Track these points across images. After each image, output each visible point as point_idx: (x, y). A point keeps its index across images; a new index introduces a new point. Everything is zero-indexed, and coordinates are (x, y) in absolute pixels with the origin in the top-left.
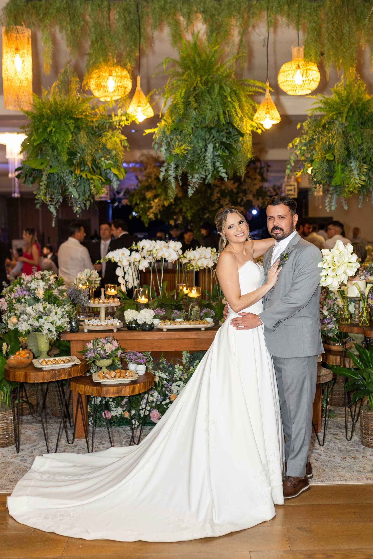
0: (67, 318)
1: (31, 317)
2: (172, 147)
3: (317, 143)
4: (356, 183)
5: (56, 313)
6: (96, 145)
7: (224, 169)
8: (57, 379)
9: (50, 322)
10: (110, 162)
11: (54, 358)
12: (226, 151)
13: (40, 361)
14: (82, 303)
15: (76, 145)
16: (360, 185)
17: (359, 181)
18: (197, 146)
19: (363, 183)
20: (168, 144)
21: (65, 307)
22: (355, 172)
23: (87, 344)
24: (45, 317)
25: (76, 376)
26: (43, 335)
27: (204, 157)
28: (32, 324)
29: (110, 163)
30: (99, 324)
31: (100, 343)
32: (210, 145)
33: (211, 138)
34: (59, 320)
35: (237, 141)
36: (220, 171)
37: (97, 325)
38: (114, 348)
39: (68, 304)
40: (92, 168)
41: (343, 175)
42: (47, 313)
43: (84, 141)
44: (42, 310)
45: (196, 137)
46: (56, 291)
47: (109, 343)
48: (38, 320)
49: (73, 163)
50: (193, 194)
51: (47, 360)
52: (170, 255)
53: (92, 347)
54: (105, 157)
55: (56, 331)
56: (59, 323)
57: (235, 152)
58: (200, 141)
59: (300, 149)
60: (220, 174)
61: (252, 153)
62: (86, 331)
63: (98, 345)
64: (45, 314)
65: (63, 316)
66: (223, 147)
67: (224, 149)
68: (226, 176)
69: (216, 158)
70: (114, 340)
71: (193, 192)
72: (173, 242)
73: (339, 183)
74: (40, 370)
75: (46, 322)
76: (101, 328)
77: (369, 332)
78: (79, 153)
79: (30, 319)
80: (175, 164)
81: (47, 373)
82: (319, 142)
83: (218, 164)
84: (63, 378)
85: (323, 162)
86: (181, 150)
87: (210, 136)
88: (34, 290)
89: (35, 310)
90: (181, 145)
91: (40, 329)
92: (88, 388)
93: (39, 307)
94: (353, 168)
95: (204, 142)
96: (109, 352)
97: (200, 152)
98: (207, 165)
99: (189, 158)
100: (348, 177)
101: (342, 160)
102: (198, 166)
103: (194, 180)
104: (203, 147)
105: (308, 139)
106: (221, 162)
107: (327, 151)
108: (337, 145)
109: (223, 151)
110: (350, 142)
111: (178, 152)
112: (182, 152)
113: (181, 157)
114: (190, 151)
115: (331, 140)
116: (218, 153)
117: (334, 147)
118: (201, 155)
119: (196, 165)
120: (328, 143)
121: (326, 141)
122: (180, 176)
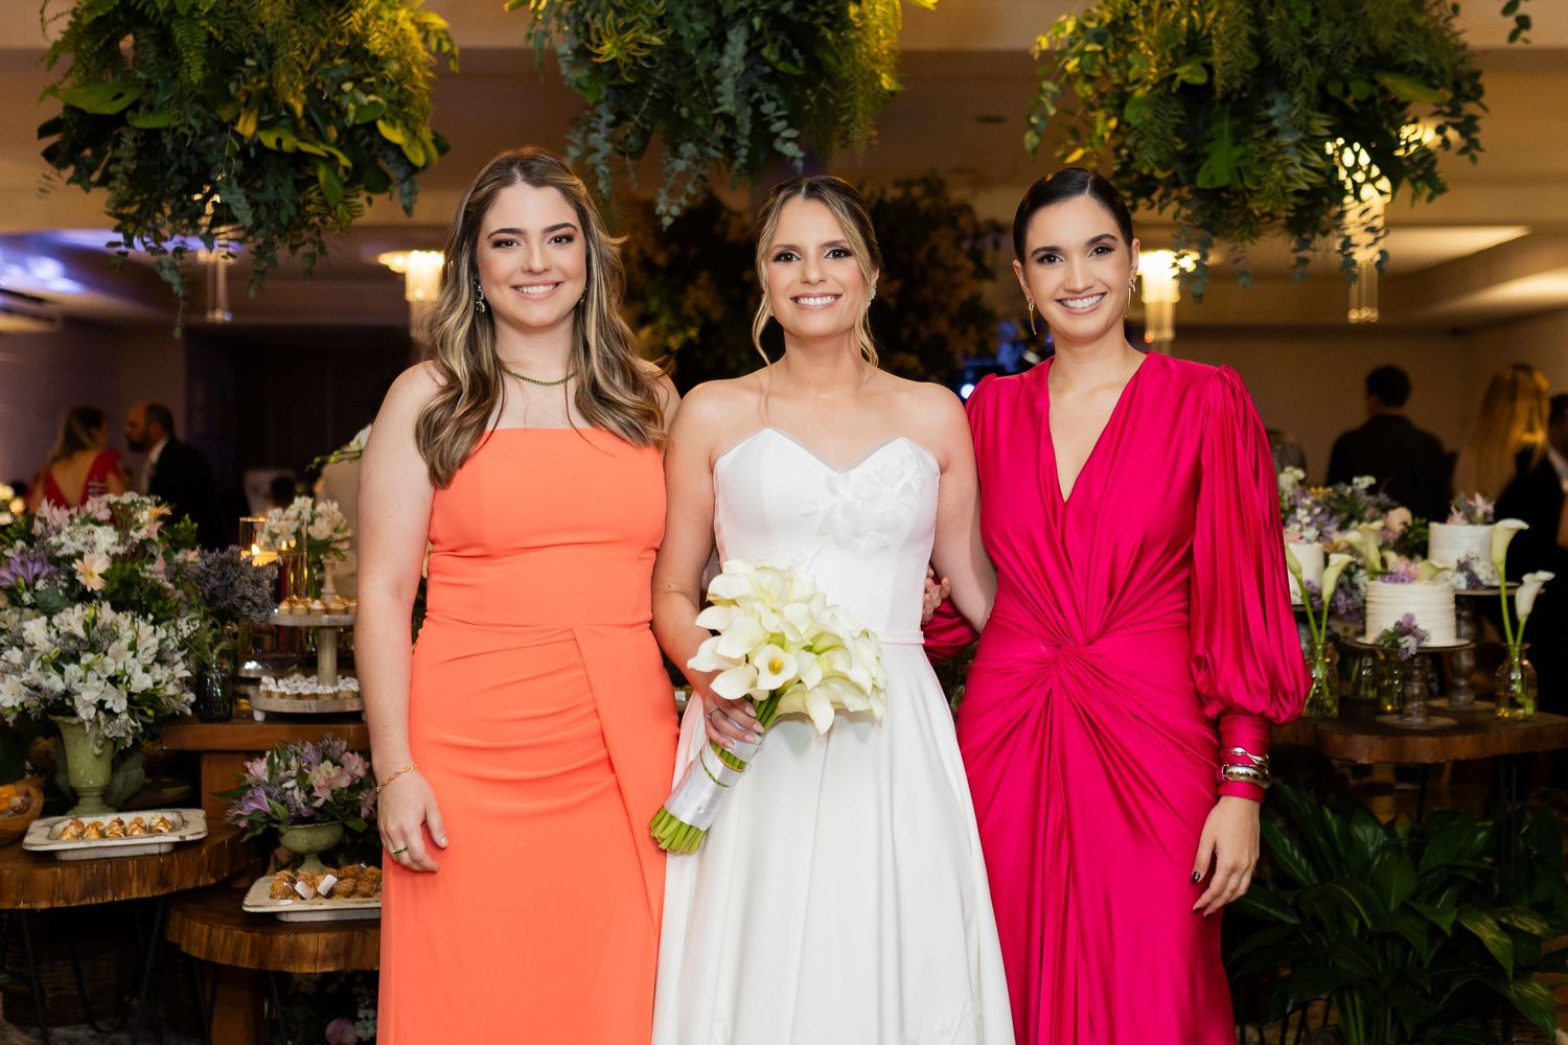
0: (181, 666)
1: (38, 656)
2: (594, 38)
3: (1141, 28)
4: (1289, 179)
5: (133, 647)
6: (324, 34)
7: (790, 126)
8: (109, 898)
9: (104, 676)
10: (372, 98)
11: (114, 816)
12: (796, 53)
13: (60, 827)
14: (245, 610)
15: (243, 29)
16: (1305, 187)
17: (1302, 170)
18: (684, 32)
19: (1316, 179)
20: (581, 29)
21: (182, 623)
22: (1286, 140)
23: (248, 764)
24: (87, 658)
25: (190, 884)
26: (82, 724)
27: (712, 67)
28: (35, 683)
29: (376, 102)
30: (306, 692)
31: (293, 763)
32: (735, 30)
34: (146, 670)
35: (839, 20)
36: (777, 135)
37: (299, 696)
38: (345, 782)
39: (193, 615)
40: (306, 116)
41: (1239, 151)
42: (95, 641)
43: (272, 14)
44: (81, 633)
46: (159, 565)
47: (328, 763)
48: (61, 671)
49: (228, 92)
50: (677, 219)
51: (87, 821)
53: (266, 778)
54: (357, 81)
55: (130, 711)
56: (141, 682)
57: (830, 59)
58: (694, 11)
59: (1081, 53)
60: (778, 145)
61: (897, 65)
62: (259, 717)
63: (288, 768)
64: (93, 647)
65: (161, 658)
66: (781, 38)
67: (789, 42)
68: (800, 154)
69: (761, 85)
70: (353, 752)
71: (675, 211)
73: (1223, 180)
74: (49, 858)
75: (92, 676)
76: (312, 707)
77: (1338, 738)
78: (251, 56)
79: (33, 664)
80: (612, 111)
81: (67, 872)
82: (1148, 23)
83: (768, 108)
84: (135, 895)
85: (1165, 98)
86: (620, 49)
88: (69, 559)
89: (53, 631)
90: (627, 27)
91: (68, 703)
92: (220, 934)
93: (73, 619)
94: (1276, 123)
95: (712, 18)
96: (323, 796)
97: (693, 52)
98: (720, 100)
99: (658, 81)
100: (1257, 156)
101: (1237, 84)
102: (690, 109)
103: (681, 165)
104: (708, 34)
105: (1108, 17)
106: (781, 103)
107: (1181, 53)
108: (1221, 27)
109: (785, 55)
110: (1270, 21)
111: (613, 56)
112: (629, 55)
113: (628, 74)
114: (660, 49)
115: (1195, 14)
116: (767, 70)
117: (1209, 36)
118: (697, 62)
119: (681, 106)
120: (1184, 22)
121: (1177, 19)
122: (632, 155)
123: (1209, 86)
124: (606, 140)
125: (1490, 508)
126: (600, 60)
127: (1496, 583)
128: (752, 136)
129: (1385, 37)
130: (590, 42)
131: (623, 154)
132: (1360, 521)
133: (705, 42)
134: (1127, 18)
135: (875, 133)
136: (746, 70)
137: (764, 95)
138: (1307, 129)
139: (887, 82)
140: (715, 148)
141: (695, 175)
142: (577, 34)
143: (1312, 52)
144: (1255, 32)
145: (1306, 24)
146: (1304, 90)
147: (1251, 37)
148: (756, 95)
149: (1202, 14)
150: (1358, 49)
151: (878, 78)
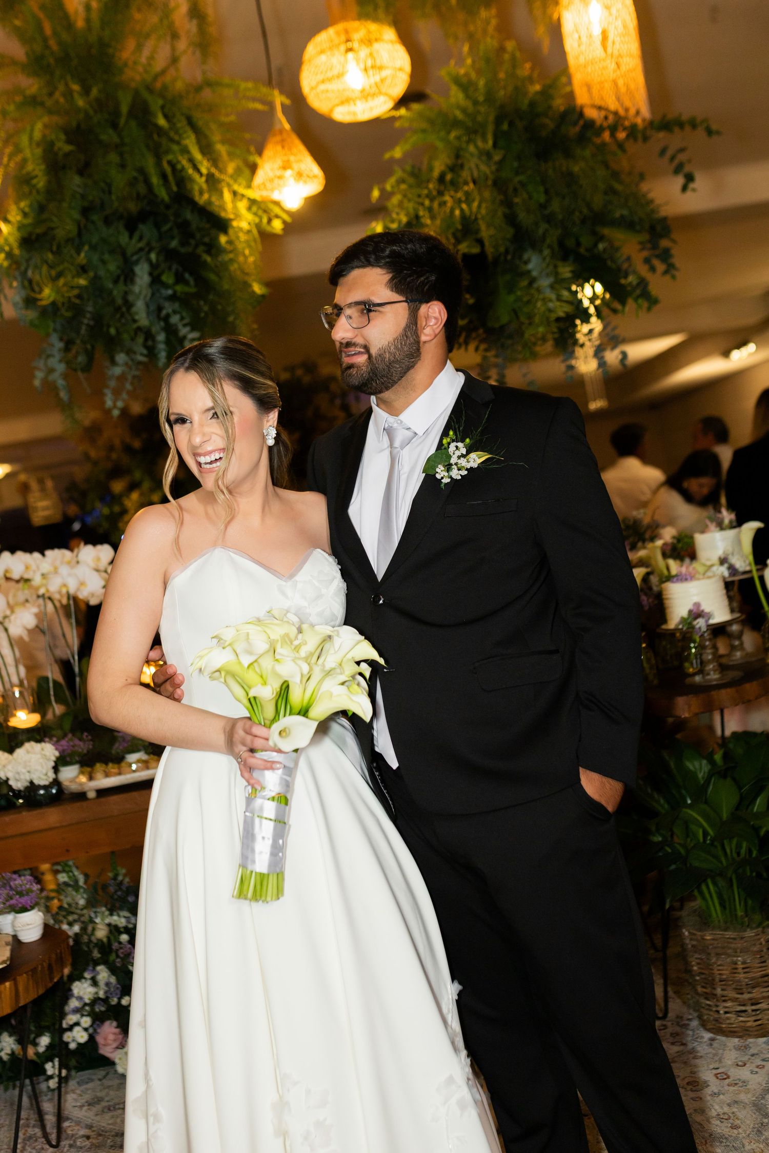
2: (36, 288)
4: (550, 311)
7: (193, 329)
12: (187, 276)
16: (561, 315)
17: (558, 303)
18: (102, 273)
20: (26, 283)
22: (543, 284)
27: (126, 293)
32: (139, 266)
33: (134, 241)
35: (213, 248)
36: (184, 337)
41: (512, 298)
45: (93, 248)
52: (82, 584)
57: (212, 277)
58: (106, 257)
66: (175, 267)
67: (180, 269)
69: (166, 304)
71: (120, 405)
72: (89, 548)
73: (505, 320)
80: (61, 339)
82: (433, 218)
83: (175, 319)
86: (58, 291)
87: (131, 237)
90: (60, 275)
94: (535, 274)
95: (120, 259)
97: (110, 285)
98: (137, 317)
99: (90, 312)
100: (525, 299)
101: (502, 249)
102: (117, 330)
103: (117, 371)
104: (119, 272)
105: (404, 219)
106: (184, 314)
107: (459, 235)
108: (483, 211)
109: (179, 279)
110: (517, 203)
111: (52, 299)
112: (63, 296)
113: (67, 311)
114: (86, 287)
115: (464, 206)
116: (170, 292)
117: (476, 219)
118: (115, 292)
119: (109, 326)
120: (457, 212)
121: (452, 211)
122: (83, 370)
123: (483, 253)
124: (60, 361)
125: (733, 516)
126: (44, 303)
127: (748, 568)
128: (168, 342)
129: (598, 201)
130: (33, 290)
131: (75, 370)
132: (644, 541)
133: (118, 277)
134: (417, 217)
135: (255, 326)
136: (153, 295)
137: (170, 311)
138: (557, 274)
139: (258, 289)
140: (142, 354)
141: (130, 377)
142: (24, 287)
143: (549, 219)
144: (507, 211)
145: (542, 199)
146: (550, 246)
147: (505, 216)
148: (164, 312)
149: (469, 205)
150: (581, 212)
151: (250, 286)
